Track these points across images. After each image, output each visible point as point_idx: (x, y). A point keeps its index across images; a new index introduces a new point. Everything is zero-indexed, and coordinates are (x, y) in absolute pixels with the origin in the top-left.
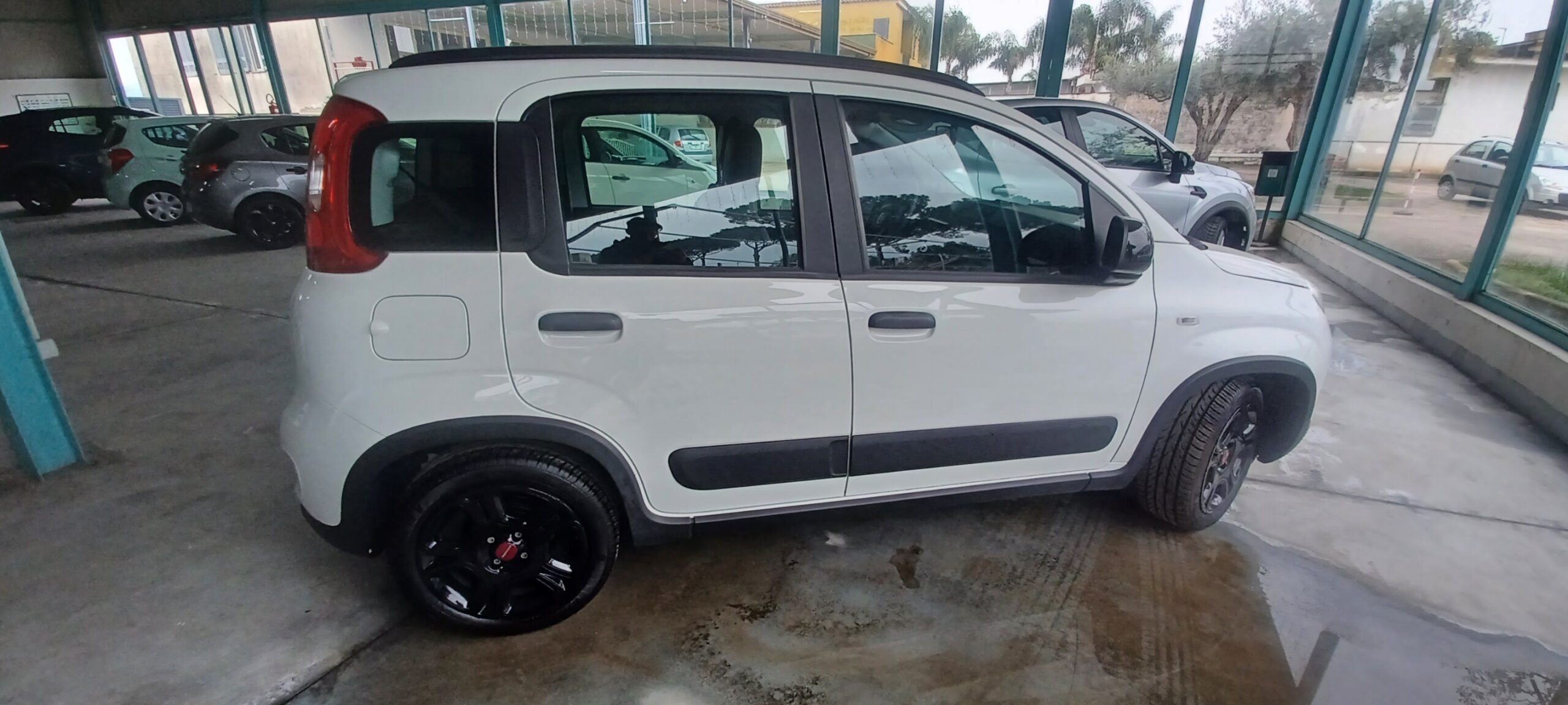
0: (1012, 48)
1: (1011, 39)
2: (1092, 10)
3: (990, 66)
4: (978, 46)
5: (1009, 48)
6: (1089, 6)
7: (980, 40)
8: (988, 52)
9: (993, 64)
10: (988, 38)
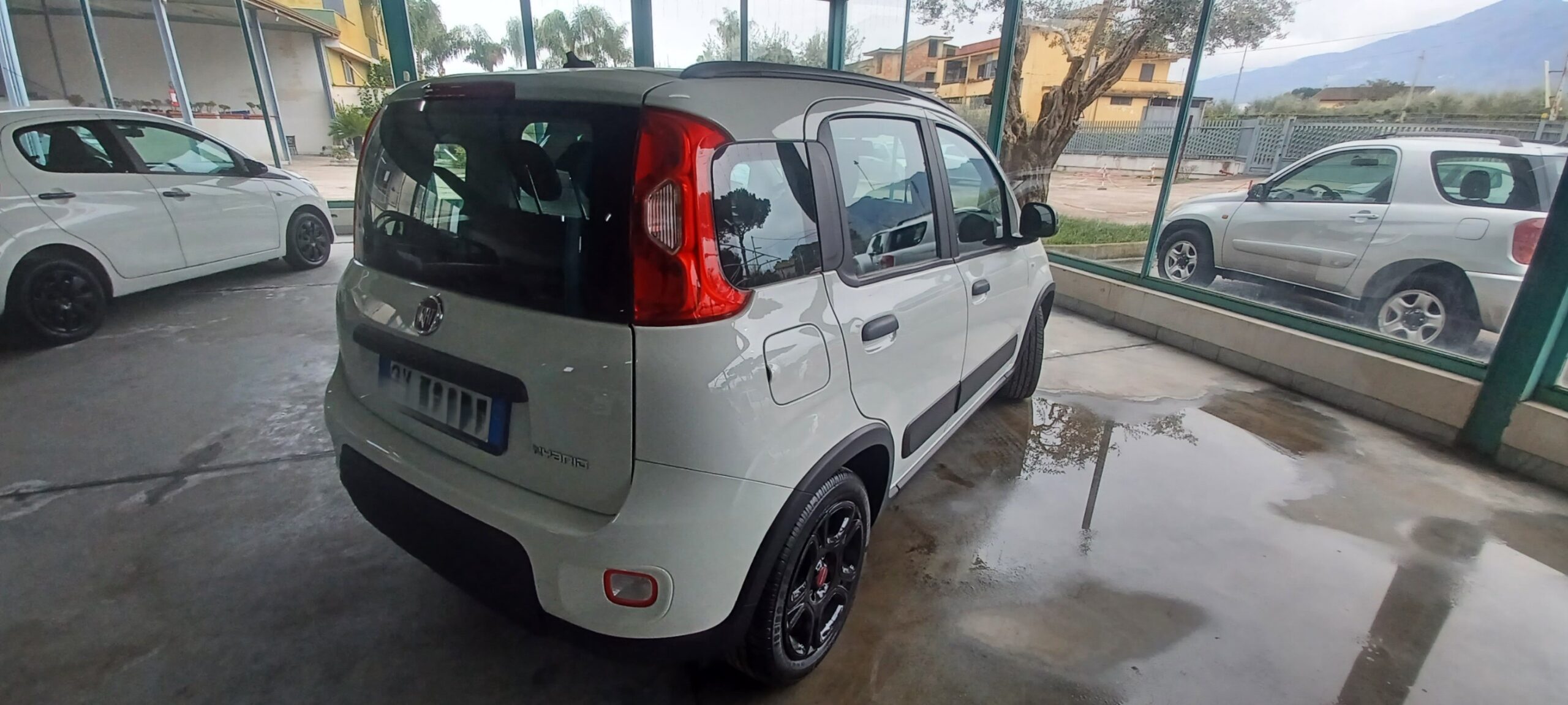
0: (485, 43)
1: (482, 34)
2: (566, 17)
3: (466, 60)
4: (448, 37)
5: (482, 44)
6: (562, 13)
7: (448, 32)
8: (460, 45)
9: (469, 58)
10: (457, 30)
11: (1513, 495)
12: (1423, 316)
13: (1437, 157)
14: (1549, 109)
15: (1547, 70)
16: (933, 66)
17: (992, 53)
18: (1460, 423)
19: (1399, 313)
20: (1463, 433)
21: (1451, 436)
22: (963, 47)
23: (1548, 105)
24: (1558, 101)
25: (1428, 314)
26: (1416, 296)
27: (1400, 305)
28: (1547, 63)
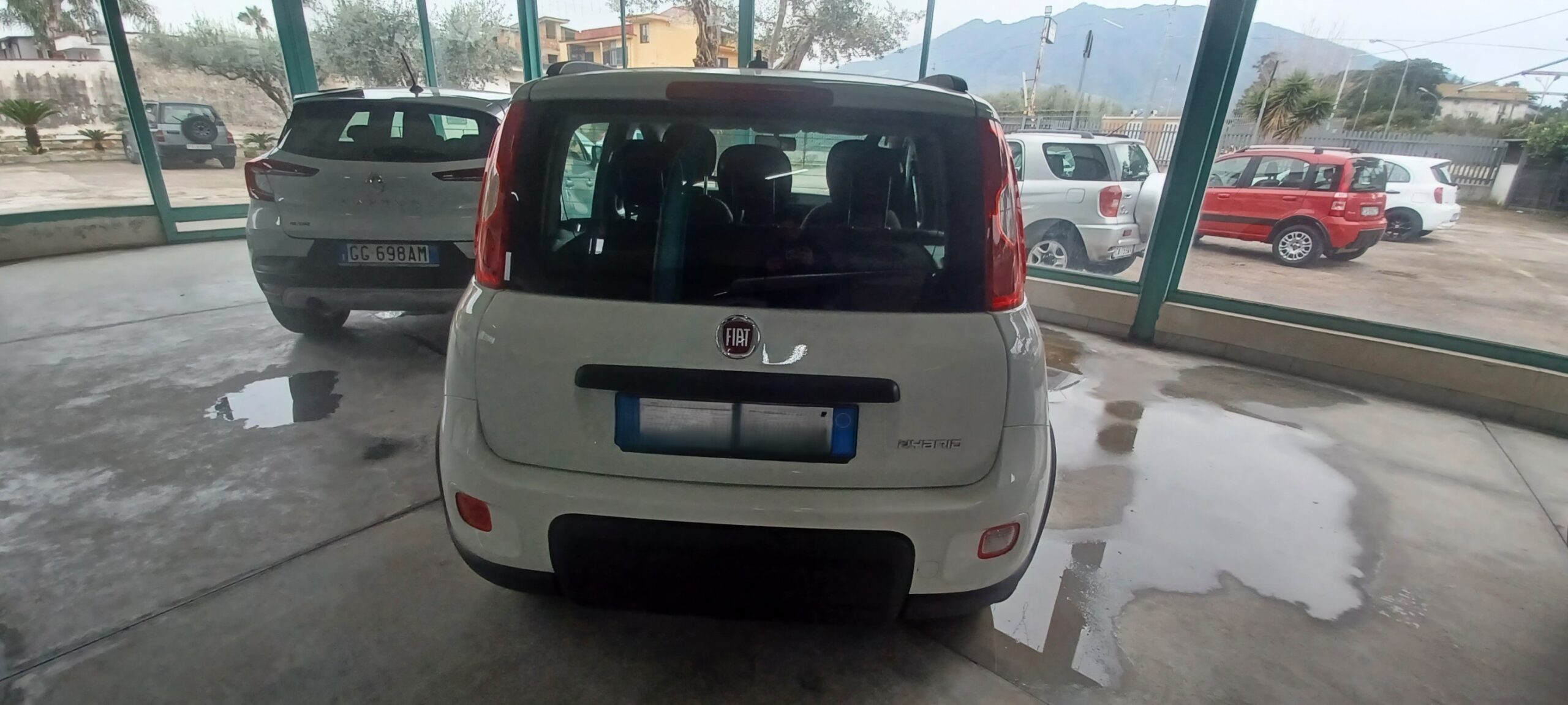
11: (1177, 360)
12: (1054, 257)
13: (1046, 146)
14: (1027, 107)
15: (1024, 79)
16: (553, 48)
17: (615, 41)
18: (1131, 323)
19: (1039, 257)
20: (1133, 328)
21: (1127, 331)
22: (583, 31)
23: (1026, 105)
24: (1033, 101)
25: (1056, 256)
26: (1048, 245)
27: (1039, 251)
28: (1024, 74)
